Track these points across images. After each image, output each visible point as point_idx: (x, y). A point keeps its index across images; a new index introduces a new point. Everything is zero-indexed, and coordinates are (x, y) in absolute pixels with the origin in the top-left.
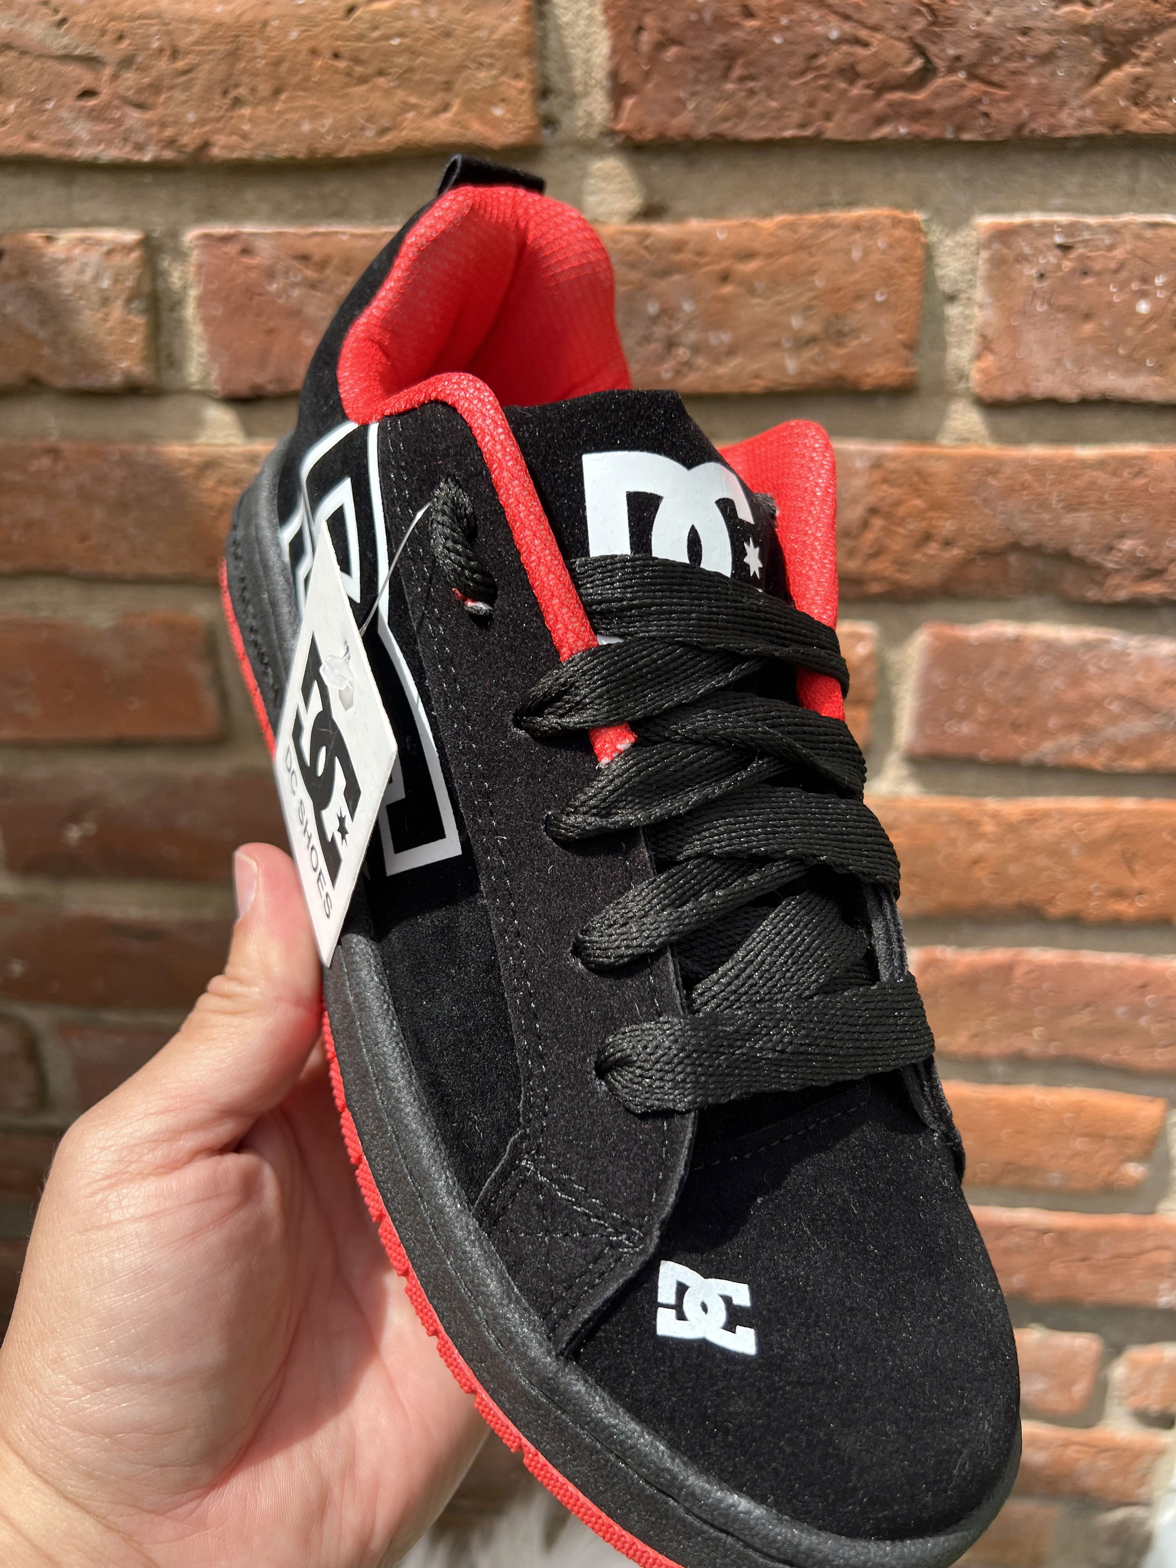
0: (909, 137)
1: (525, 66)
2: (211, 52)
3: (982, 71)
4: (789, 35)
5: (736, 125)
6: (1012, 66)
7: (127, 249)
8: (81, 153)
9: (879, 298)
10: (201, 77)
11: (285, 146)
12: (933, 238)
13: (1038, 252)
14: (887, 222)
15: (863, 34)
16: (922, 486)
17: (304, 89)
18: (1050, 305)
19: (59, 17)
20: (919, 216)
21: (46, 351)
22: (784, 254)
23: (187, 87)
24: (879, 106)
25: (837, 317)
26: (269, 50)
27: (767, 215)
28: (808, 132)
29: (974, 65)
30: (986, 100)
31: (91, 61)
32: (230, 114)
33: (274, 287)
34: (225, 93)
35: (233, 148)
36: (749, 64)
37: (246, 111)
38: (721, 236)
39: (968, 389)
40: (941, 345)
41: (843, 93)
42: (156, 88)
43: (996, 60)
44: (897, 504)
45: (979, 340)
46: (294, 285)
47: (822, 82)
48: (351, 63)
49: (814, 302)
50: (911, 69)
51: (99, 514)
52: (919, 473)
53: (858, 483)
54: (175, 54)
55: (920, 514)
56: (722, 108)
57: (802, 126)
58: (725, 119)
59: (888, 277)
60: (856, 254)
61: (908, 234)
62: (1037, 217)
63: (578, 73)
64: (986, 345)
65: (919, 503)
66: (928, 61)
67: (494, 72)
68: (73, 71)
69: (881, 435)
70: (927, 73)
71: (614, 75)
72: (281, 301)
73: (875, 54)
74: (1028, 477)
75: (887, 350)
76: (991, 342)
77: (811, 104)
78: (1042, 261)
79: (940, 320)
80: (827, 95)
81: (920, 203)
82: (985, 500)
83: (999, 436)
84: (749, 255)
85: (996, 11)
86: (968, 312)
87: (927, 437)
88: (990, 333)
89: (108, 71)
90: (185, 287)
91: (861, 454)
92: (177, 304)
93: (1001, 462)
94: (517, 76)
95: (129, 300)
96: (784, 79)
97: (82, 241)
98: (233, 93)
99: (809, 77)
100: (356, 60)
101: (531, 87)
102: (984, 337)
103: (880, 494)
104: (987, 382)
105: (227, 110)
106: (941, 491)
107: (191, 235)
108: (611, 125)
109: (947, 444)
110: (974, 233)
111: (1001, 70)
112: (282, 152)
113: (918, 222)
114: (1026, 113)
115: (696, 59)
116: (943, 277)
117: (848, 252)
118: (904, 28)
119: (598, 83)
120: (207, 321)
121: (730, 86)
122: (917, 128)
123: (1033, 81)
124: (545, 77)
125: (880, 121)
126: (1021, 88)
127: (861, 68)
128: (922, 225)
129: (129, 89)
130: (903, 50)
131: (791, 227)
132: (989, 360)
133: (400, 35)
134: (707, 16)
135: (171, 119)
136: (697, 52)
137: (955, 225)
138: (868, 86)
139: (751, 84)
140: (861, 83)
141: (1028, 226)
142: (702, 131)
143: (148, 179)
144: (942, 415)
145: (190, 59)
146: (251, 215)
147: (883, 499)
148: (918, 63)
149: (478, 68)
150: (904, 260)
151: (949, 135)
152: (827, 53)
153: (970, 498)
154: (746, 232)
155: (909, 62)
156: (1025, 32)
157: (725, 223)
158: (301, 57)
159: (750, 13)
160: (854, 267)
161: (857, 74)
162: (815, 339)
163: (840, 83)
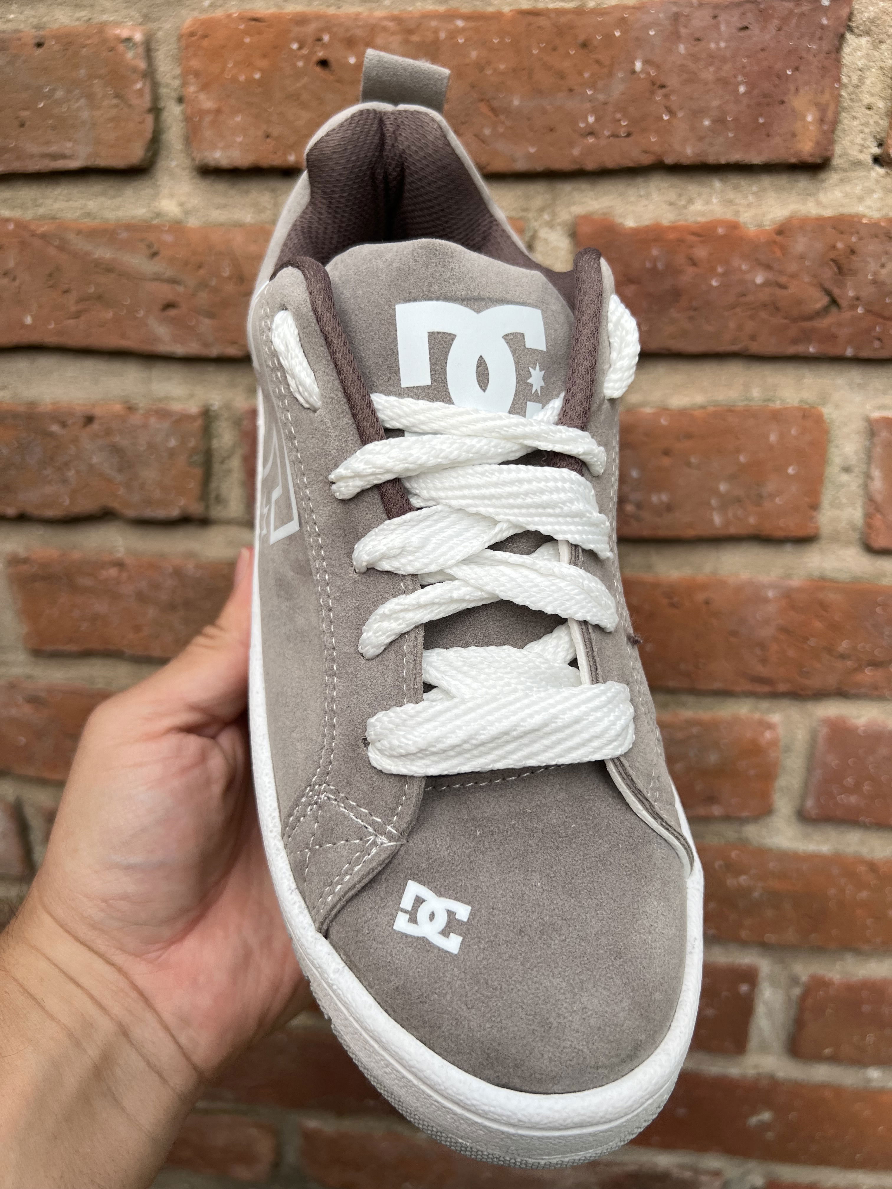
0: (818, 354)
3: (877, 308)
4: (724, 280)
7: (189, 418)
8: (162, 348)
9: (791, 471)
15: (783, 280)
16: (823, 612)
19: (153, 250)
21: (121, 492)
22: (712, 437)
24: (794, 331)
25: (757, 484)
28: (738, 347)
29: (871, 304)
30: (878, 329)
36: (690, 300)
38: (664, 422)
40: (838, 506)
41: (766, 322)
42: (224, 304)
43: (888, 300)
44: (802, 626)
45: (869, 503)
47: (749, 314)
49: (738, 473)
50: (818, 305)
51: (152, 612)
52: (820, 602)
53: (771, 609)
54: (240, 280)
55: (821, 634)
56: (670, 330)
57: (732, 345)
58: (673, 337)
60: (773, 439)
64: (874, 508)
65: (819, 626)
66: (833, 299)
68: (160, 288)
70: (832, 307)
73: (791, 295)
75: (796, 510)
76: (878, 505)
77: (740, 329)
79: (838, 487)
80: (753, 323)
82: (874, 626)
84: (687, 436)
85: (889, 265)
88: (879, 498)
95: (190, 457)
96: (719, 311)
99: (739, 309)
102: (873, 501)
103: (790, 618)
106: (838, 617)
115: (649, 295)
117: (767, 437)
118: (815, 277)
121: (676, 314)
122: (824, 348)
125: (794, 341)
127: (780, 304)
129: (204, 304)
130: (813, 291)
134: (660, 266)
135: (235, 327)
136: (650, 290)
138: (785, 317)
140: (781, 314)
148: (825, 300)
150: (812, 444)
151: (850, 353)
152: (753, 293)
155: (817, 300)
159: (694, 263)
160: (771, 447)
161: (777, 309)
162: (738, 500)
163: (763, 314)
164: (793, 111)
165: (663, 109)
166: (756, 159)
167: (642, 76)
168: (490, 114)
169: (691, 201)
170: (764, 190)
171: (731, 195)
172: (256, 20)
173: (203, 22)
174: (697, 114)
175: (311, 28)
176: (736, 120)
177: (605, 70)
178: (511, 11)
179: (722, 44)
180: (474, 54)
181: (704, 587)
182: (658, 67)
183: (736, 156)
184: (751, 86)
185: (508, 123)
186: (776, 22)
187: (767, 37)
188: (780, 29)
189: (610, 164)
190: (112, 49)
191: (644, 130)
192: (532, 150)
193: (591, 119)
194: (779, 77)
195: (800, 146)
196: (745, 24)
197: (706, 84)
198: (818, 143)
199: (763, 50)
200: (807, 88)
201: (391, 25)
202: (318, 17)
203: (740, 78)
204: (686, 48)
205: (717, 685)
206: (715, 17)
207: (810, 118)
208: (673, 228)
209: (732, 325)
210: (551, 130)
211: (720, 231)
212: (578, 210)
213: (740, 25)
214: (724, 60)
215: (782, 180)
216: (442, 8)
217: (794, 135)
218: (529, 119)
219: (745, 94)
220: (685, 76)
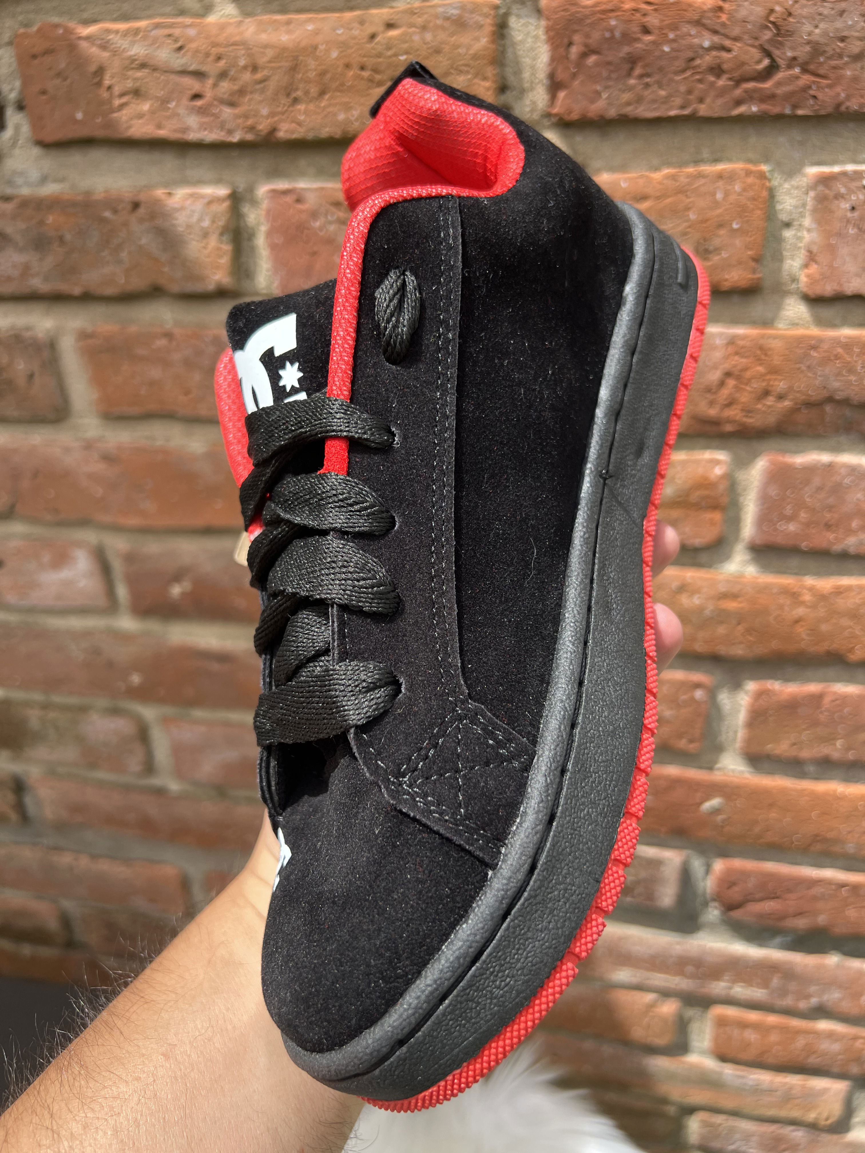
0: (759, 114)
1: (490, 71)
2: (279, 67)
3: (812, 67)
4: (675, 45)
5: (636, 108)
6: (834, 63)
7: (219, 200)
8: (192, 136)
9: (735, 226)
10: (272, 85)
11: (327, 129)
12: (775, 183)
13: (851, 191)
14: (743, 173)
16: (763, 357)
17: (340, 91)
18: (860, 229)
19: (178, 45)
20: (765, 168)
21: (166, 269)
22: (669, 197)
23: (262, 91)
24: (738, 92)
25: (705, 240)
26: (318, 65)
27: (657, 169)
28: (686, 112)
29: (806, 63)
30: (814, 87)
31: (199, 75)
32: (291, 109)
33: (317, 224)
34: (288, 95)
35: (293, 132)
36: (645, 66)
37: (301, 107)
38: (624, 185)
39: (798, 288)
40: (779, 258)
41: (712, 84)
42: (242, 92)
43: (822, 59)
44: (746, 369)
45: (808, 254)
46: (330, 223)
47: (698, 77)
48: (373, 73)
49: (688, 230)
50: (761, 67)
51: (198, 376)
52: (761, 348)
53: (718, 355)
54: (255, 68)
55: (761, 377)
56: (626, 96)
57: (683, 107)
58: (628, 104)
59: (742, 211)
60: (719, 196)
61: (757, 181)
62: (850, 167)
63: (526, 75)
64: (811, 258)
65: (761, 369)
66: (773, 60)
67: (469, 77)
68: (188, 81)
69: (735, 321)
70: (773, 68)
71: (551, 76)
72: (321, 234)
73: (735, 57)
74: (840, 350)
75: (740, 262)
76: (815, 255)
77: (689, 92)
78: (853, 198)
79: (779, 240)
80: (701, 86)
81: (766, 160)
82: (809, 367)
83: (819, 322)
84: (644, 198)
85: (822, 25)
86: (799, 234)
87: (767, 323)
88: (815, 249)
89: (210, 82)
90: (258, 224)
91: (721, 334)
92: (252, 236)
93: (820, 340)
94: (485, 79)
95: (222, 234)
96: (671, 76)
97: (192, 195)
98: (294, 95)
99: (688, 73)
100: (376, 71)
101: (494, 86)
102: (810, 252)
103: (733, 362)
104: (811, 284)
105: (289, 107)
106: (777, 361)
107: (263, 190)
108: (549, 110)
109: (782, 327)
110: (805, 179)
111: (826, 67)
112: (325, 133)
113: (764, 173)
114: (843, 95)
115: (609, 63)
116: (782, 210)
117: (714, 194)
118: (756, 38)
119: (541, 81)
120: (273, 247)
121: (632, 82)
122: (765, 107)
123: (849, 73)
124: (504, 78)
125: (739, 103)
126: (839, 79)
127: (725, 67)
128: (767, 174)
129: (225, 93)
130: (755, 53)
131: (673, 177)
132: (814, 268)
133: (407, 53)
135: (253, 113)
136: (610, 59)
137: (791, 173)
138: (730, 79)
139: (648, 80)
140: (725, 77)
141: (844, 174)
142: (612, 113)
143: (235, 153)
144: (779, 307)
145: (265, 73)
146: (302, 174)
147: (735, 366)
148: (766, 62)
149: (458, 74)
150: (754, 199)
151: (788, 111)
152: (701, 57)
153: (798, 366)
154: (641, 181)
155: (759, 62)
156: (843, 39)
157: (627, 176)
158: (339, 70)
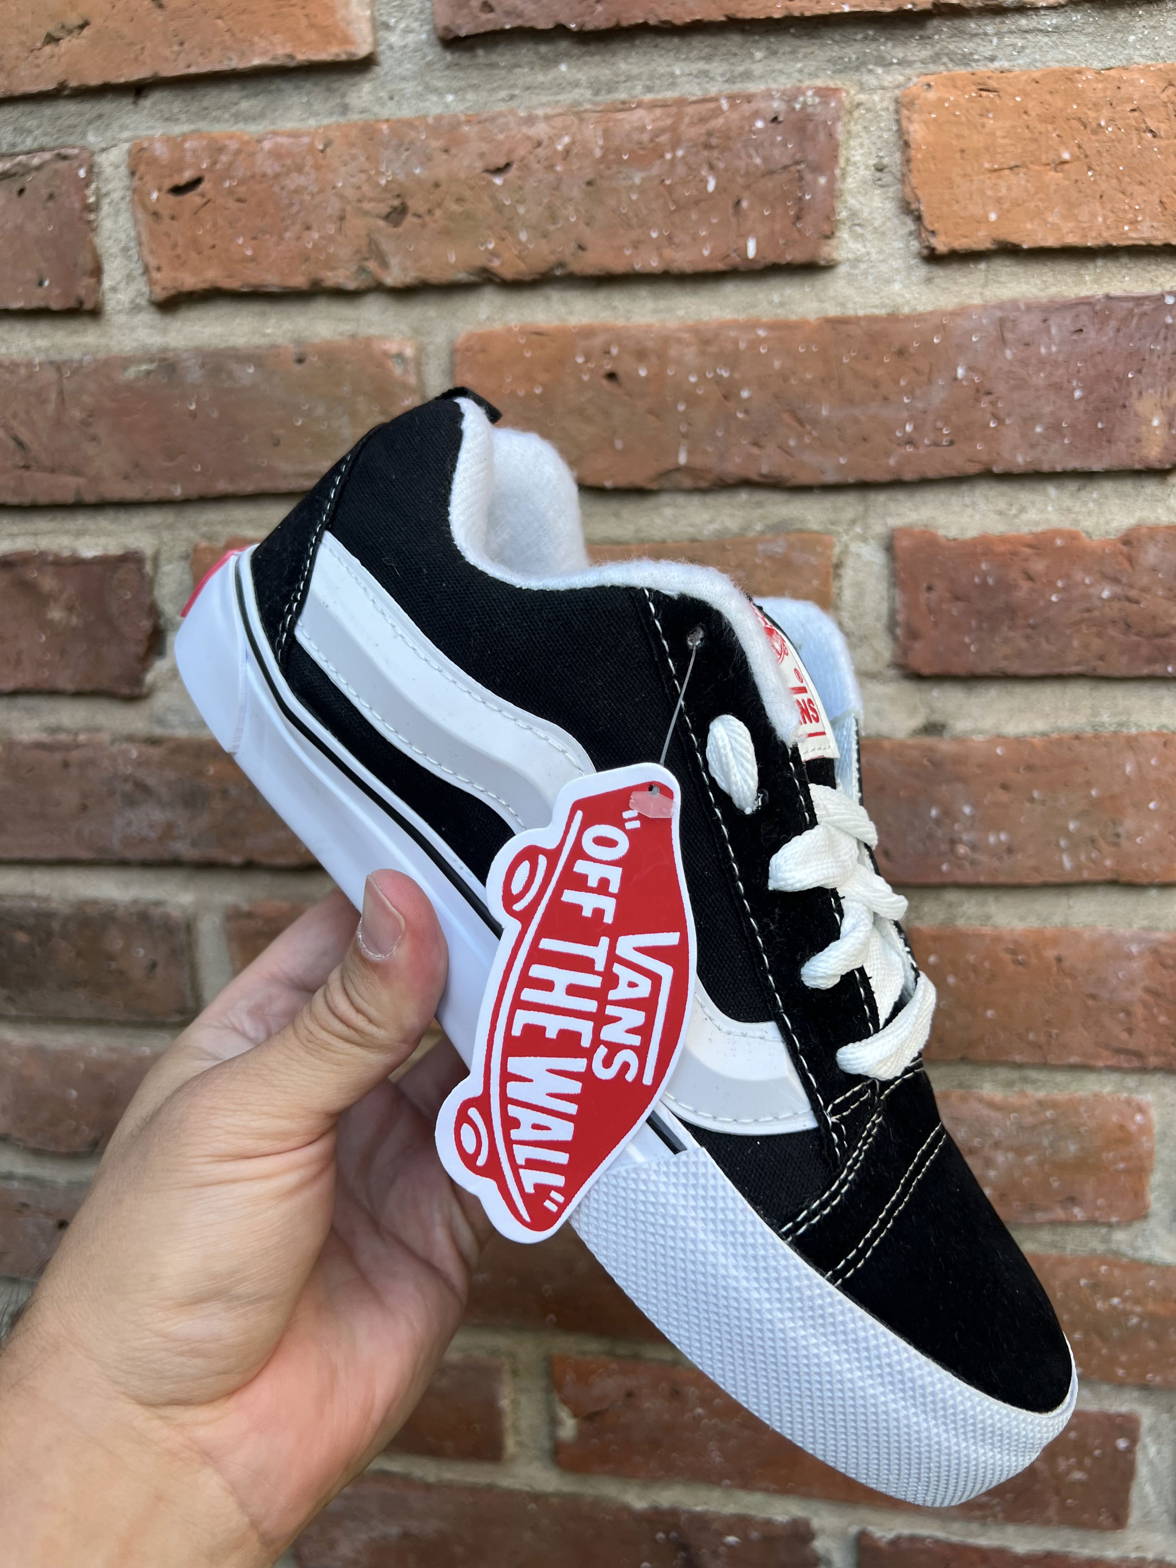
15: (1133, 593)
134: (990, 581)
159: (1030, 578)
160: (1128, 780)
161: (1128, 626)
162: (1093, 841)
163: (1112, 632)
164: (1136, 415)
165: (989, 416)
166: (1096, 467)
167: (965, 383)
168: (796, 425)
169: (1023, 510)
170: (1106, 497)
171: (1068, 502)
172: (539, 334)
173: (481, 337)
174: (1029, 420)
175: (598, 342)
176: (1072, 426)
177: (924, 378)
178: (818, 319)
179: (1054, 349)
180: (777, 364)
181: (1055, 941)
182: (983, 373)
183: (1074, 463)
184: (1089, 390)
185: (815, 433)
186: (1113, 324)
187: (1105, 339)
188: (1118, 330)
189: (931, 474)
190: (380, 365)
191: (971, 439)
192: (842, 461)
193: (909, 428)
194: (1118, 380)
195: (1145, 451)
196: (1079, 327)
197: (1037, 390)
198: (1166, 448)
199: (1100, 353)
200: (1151, 391)
201: (686, 336)
202: (607, 329)
203: (1075, 383)
204: (1014, 354)
205: (1073, 1060)
206: (1045, 321)
207: (1156, 423)
208: (1003, 539)
209: (1076, 643)
210: (865, 440)
211: (1059, 542)
212: (895, 522)
213: (1072, 329)
214: (1056, 364)
215: (1128, 486)
216: (742, 317)
217: (1138, 440)
218: (839, 429)
219: (1081, 399)
220: (1012, 382)
